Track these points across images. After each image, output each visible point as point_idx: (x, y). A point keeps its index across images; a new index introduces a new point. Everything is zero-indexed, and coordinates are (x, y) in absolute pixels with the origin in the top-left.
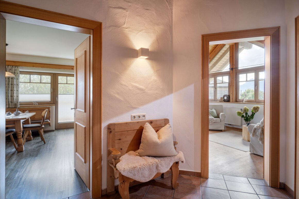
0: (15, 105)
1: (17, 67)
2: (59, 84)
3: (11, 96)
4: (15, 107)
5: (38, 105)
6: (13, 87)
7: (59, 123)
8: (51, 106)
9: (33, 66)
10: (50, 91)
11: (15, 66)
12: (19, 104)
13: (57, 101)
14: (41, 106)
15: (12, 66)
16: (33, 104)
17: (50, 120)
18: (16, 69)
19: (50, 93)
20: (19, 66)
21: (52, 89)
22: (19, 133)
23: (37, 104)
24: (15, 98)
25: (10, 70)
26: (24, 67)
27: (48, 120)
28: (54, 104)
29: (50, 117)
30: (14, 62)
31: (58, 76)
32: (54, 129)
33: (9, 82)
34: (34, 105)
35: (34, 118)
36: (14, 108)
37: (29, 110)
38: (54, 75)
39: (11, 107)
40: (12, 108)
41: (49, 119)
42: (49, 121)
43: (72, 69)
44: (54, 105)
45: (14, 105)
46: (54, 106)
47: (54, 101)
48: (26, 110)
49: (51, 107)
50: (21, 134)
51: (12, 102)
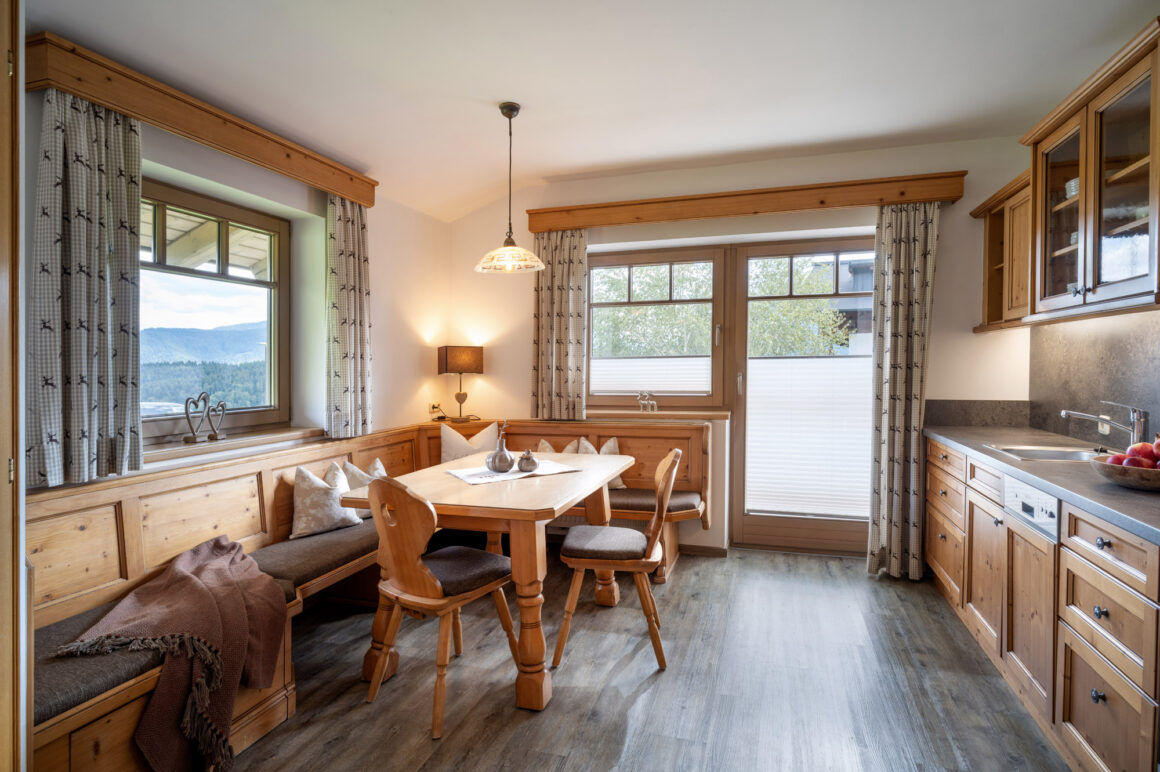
0: (571, 407)
1: (577, 234)
2: (751, 304)
3: (558, 369)
4: (571, 417)
5: (656, 412)
6: (563, 328)
7: (749, 511)
8: (710, 419)
9: (638, 219)
10: (710, 343)
11: (572, 230)
12: (584, 403)
13: (740, 392)
14: (670, 417)
15: (564, 231)
16: (637, 407)
17: (704, 499)
18: (576, 243)
19: (710, 353)
20: (585, 228)
21: (717, 331)
22: (526, 591)
23: (652, 407)
24: (571, 375)
25: (556, 250)
26: (605, 228)
27: (695, 500)
28: (728, 410)
29: (705, 478)
30: (568, 210)
31: (748, 258)
32: (726, 545)
33: (552, 303)
34: (640, 412)
35: (640, 475)
36: (569, 420)
37: (618, 437)
38: (728, 252)
39: (557, 417)
40: (560, 420)
41: (700, 491)
42: (701, 508)
43: (822, 202)
44: (726, 417)
45: (567, 408)
46: (728, 422)
47: (728, 395)
48: (611, 437)
49: (710, 424)
50: (535, 600)
51: (559, 395)
